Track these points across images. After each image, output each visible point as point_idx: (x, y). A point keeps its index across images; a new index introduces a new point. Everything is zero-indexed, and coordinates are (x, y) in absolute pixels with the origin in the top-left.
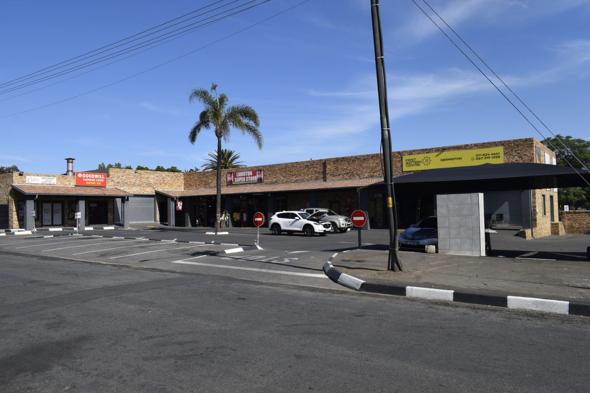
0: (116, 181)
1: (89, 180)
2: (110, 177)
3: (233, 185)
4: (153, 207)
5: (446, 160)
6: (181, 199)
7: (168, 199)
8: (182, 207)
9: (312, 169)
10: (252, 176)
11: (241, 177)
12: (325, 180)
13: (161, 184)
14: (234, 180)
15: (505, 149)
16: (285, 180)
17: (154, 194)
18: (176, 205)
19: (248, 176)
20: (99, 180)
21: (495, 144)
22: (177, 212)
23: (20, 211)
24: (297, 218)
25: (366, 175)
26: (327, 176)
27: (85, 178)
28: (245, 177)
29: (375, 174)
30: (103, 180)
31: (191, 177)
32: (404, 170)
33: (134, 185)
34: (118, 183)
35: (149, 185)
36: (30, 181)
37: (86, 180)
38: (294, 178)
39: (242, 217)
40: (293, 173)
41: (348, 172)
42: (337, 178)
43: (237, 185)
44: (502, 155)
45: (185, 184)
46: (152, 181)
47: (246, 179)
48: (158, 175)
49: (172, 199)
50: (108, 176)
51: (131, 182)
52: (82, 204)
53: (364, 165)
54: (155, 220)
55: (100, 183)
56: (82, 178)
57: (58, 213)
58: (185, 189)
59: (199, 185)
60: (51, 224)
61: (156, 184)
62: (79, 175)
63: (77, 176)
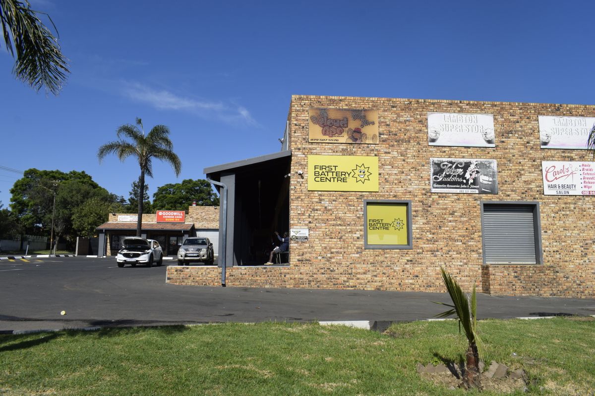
0: (195, 217)
1: (169, 217)
2: (189, 214)
20: (178, 217)
23: (113, 243)
27: (165, 215)
30: (181, 217)
33: (214, 220)
34: (197, 219)
36: (121, 219)
37: (166, 217)
50: (187, 213)
51: (210, 218)
55: (178, 220)
56: (162, 215)
62: (160, 213)
63: (158, 215)
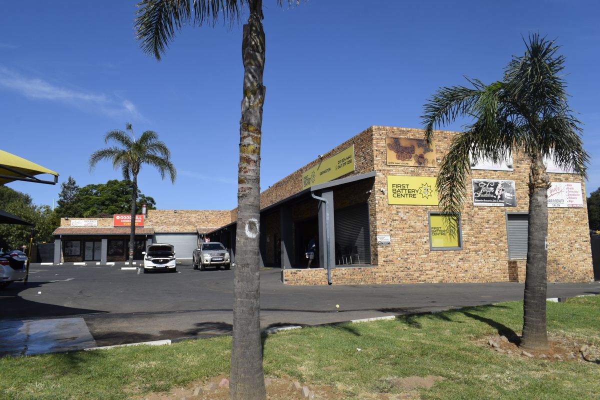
0: (154, 221)
1: (127, 221)
2: (148, 217)
4: (196, 243)
5: (323, 172)
13: (203, 222)
15: (355, 148)
17: (196, 231)
23: (66, 249)
27: (123, 219)
30: (140, 221)
33: (173, 224)
34: (157, 222)
35: (190, 223)
36: (74, 224)
37: (124, 221)
44: (353, 158)
46: (193, 220)
48: (200, 214)
49: (200, 236)
51: (170, 221)
55: (137, 224)
56: (120, 220)
60: (92, 259)
61: (197, 222)
62: (118, 217)
63: (115, 219)
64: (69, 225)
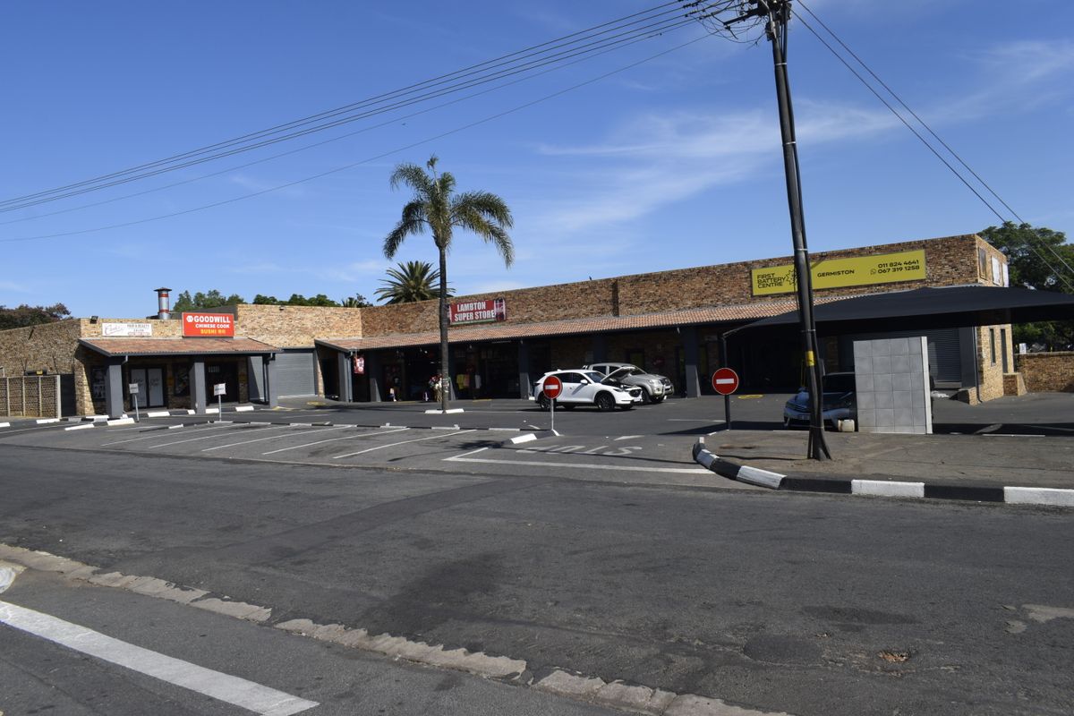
0: (250, 326)
1: (205, 326)
2: (240, 319)
3: (452, 326)
4: (312, 369)
5: (828, 274)
6: (362, 353)
7: (341, 356)
8: (365, 368)
9: (592, 296)
10: (486, 310)
11: (466, 312)
12: (616, 313)
13: (323, 329)
14: (453, 318)
15: (928, 254)
16: (545, 315)
17: (313, 346)
18: (353, 364)
19: (478, 310)
20: (222, 326)
21: (911, 246)
22: (355, 376)
23: (95, 385)
24: (584, 381)
25: (690, 303)
26: (621, 307)
27: (199, 323)
28: (474, 311)
29: (705, 301)
30: (228, 326)
31: (375, 314)
32: (754, 294)
33: (279, 332)
34: (254, 329)
35: (304, 331)
36: (108, 332)
37: (201, 326)
38: (561, 312)
39: (472, 381)
40: (559, 304)
41: (658, 298)
42: (638, 309)
43: (458, 326)
44: (922, 264)
45: (363, 327)
46: (309, 324)
47: (474, 316)
48: (319, 313)
49: (347, 354)
50: (236, 318)
51: (273, 327)
52: (199, 370)
53: (686, 286)
54: (317, 392)
55: (224, 332)
56: (194, 323)
57: (156, 384)
58: (363, 336)
59: (389, 328)
60: (145, 405)
61: (315, 328)
62: (190, 319)
63: (185, 321)
64: (99, 334)
